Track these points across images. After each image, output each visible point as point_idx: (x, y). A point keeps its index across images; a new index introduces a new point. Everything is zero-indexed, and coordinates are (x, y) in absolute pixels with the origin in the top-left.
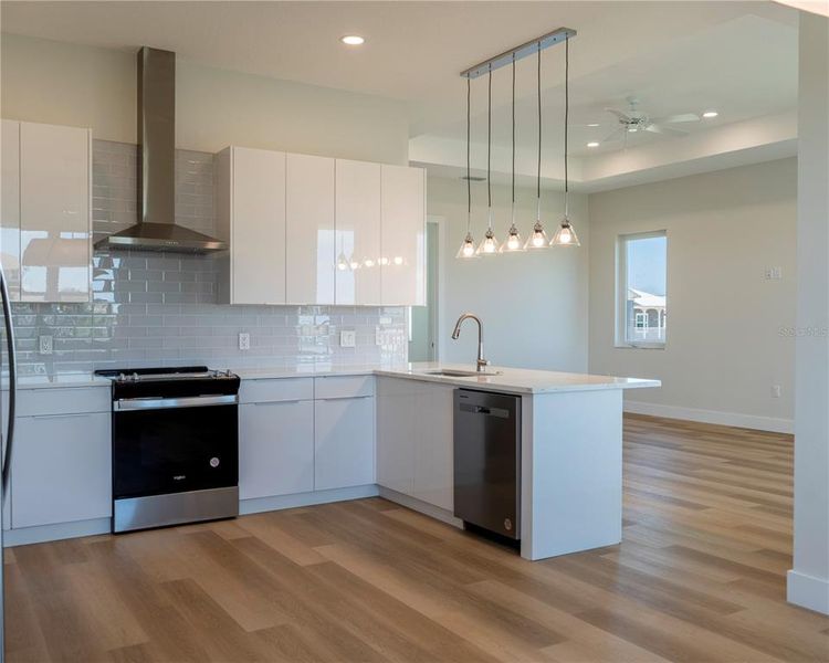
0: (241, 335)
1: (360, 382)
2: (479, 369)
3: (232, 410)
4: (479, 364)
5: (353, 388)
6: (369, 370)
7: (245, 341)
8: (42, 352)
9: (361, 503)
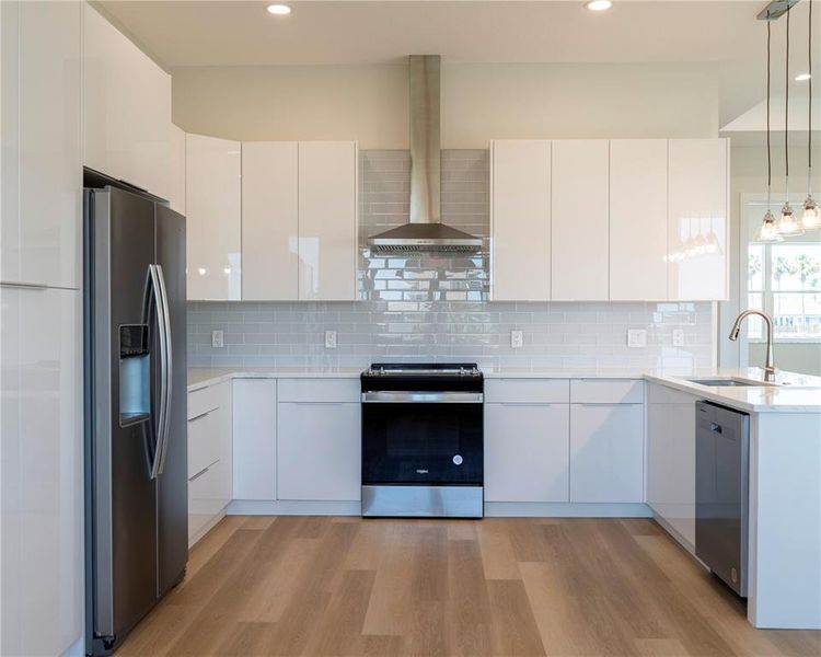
0: (513, 332)
1: (627, 386)
2: (767, 379)
3: (478, 409)
4: (768, 373)
5: (619, 393)
6: (638, 375)
7: (518, 339)
8: (328, 345)
9: (622, 522)
